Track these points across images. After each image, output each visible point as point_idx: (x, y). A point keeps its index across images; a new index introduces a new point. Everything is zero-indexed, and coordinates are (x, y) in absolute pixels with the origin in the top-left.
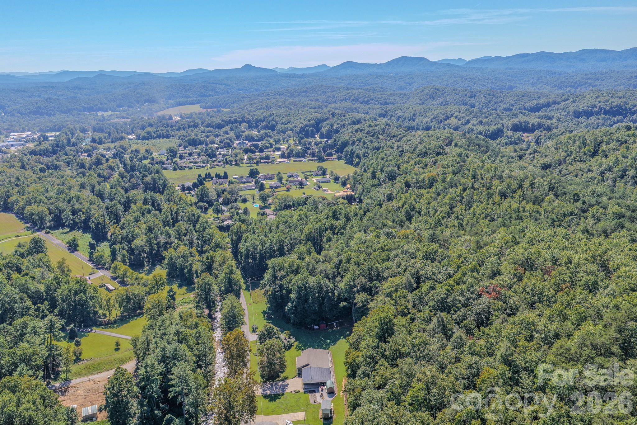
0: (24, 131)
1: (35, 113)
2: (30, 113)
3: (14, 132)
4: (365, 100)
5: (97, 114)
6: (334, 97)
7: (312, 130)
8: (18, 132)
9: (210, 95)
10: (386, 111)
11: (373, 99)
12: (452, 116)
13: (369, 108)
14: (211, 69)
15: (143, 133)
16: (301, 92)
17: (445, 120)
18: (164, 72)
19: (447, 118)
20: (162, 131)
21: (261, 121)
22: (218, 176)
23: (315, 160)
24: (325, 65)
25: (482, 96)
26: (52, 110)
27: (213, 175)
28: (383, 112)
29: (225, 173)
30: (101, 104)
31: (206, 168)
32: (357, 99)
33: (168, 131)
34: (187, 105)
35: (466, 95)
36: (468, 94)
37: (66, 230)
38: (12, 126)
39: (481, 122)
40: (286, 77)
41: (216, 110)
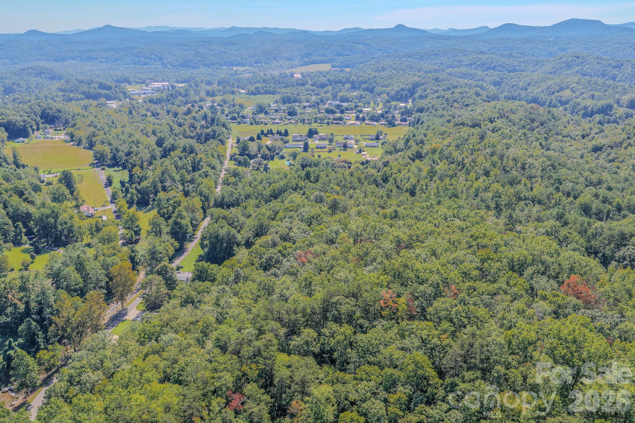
0: (163, 81)
1: (183, 65)
2: (179, 65)
3: (155, 82)
4: (492, 65)
5: (232, 68)
6: (459, 61)
7: (406, 94)
8: (158, 82)
9: (346, 55)
10: (502, 79)
11: (500, 66)
12: (568, 88)
13: (487, 75)
14: (366, 28)
15: (252, 89)
16: (432, 55)
17: (558, 92)
18: (322, 30)
19: (561, 89)
20: (270, 87)
21: (365, 82)
22: (279, 133)
23: (385, 124)
24: (487, 27)
25: (629, 66)
26: (197, 64)
27: (275, 131)
28: (499, 80)
29: (286, 131)
30: (242, 59)
31: (279, 125)
32: (483, 65)
33: (275, 88)
34: (321, 63)
35: (610, 65)
36: (613, 64)
37: (121, 168)
38: (156, 76)
39: (593, 97)
40: (433, 38)
41: (339, 69)
